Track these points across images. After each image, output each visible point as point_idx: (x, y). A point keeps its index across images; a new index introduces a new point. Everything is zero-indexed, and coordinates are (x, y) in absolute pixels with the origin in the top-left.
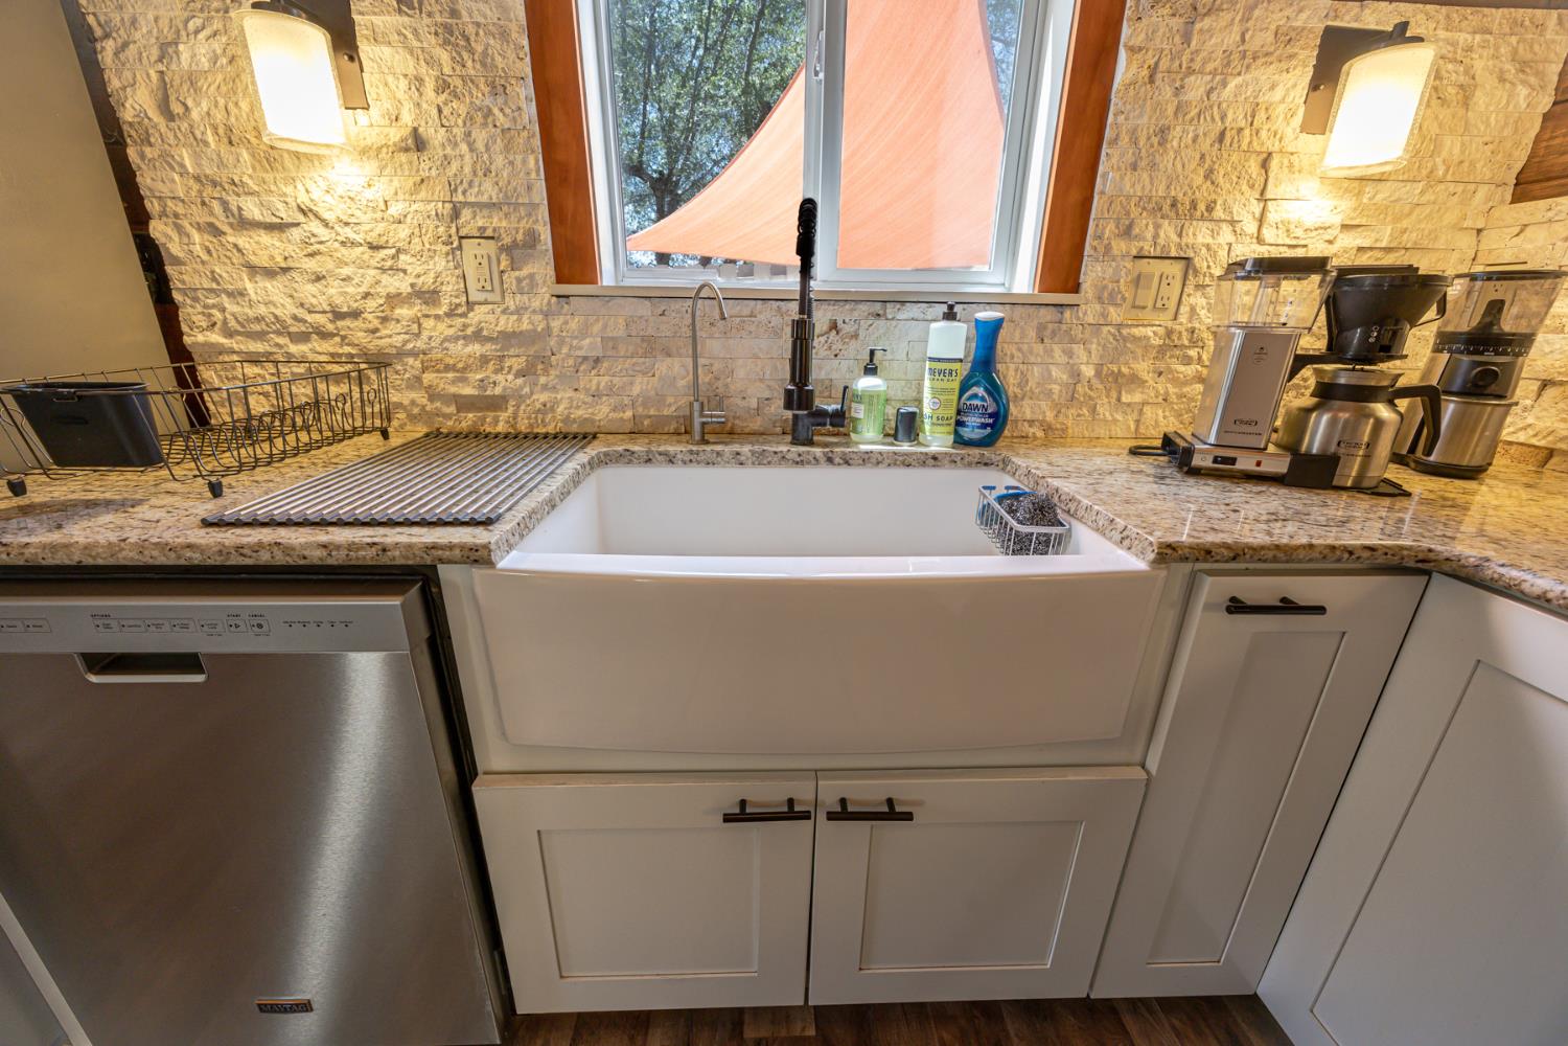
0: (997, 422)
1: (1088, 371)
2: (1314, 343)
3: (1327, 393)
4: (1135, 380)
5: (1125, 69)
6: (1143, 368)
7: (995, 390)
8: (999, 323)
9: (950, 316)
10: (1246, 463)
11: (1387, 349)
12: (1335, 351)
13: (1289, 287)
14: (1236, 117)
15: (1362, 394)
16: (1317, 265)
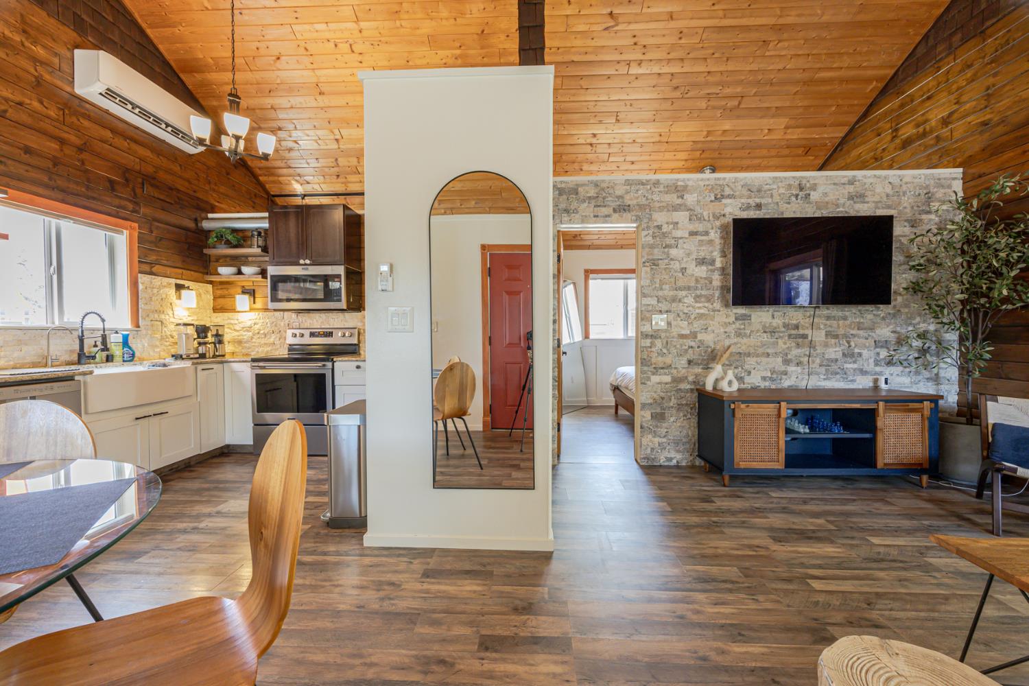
0: (133, 355)
1: (146, 345)
2: (196, 337)
3: (200, 344)
4: (156, 346)
5: (141, 287)
6: (158, 343)
7: (130, 348)
8: (128, 335)
9: (117, 332)
10: (192, 356)
11: (206, 337)
12: (199, 337)
13: (189, 327)
14: (164, 296)
15: (205, 343)
16: (193, 325)
